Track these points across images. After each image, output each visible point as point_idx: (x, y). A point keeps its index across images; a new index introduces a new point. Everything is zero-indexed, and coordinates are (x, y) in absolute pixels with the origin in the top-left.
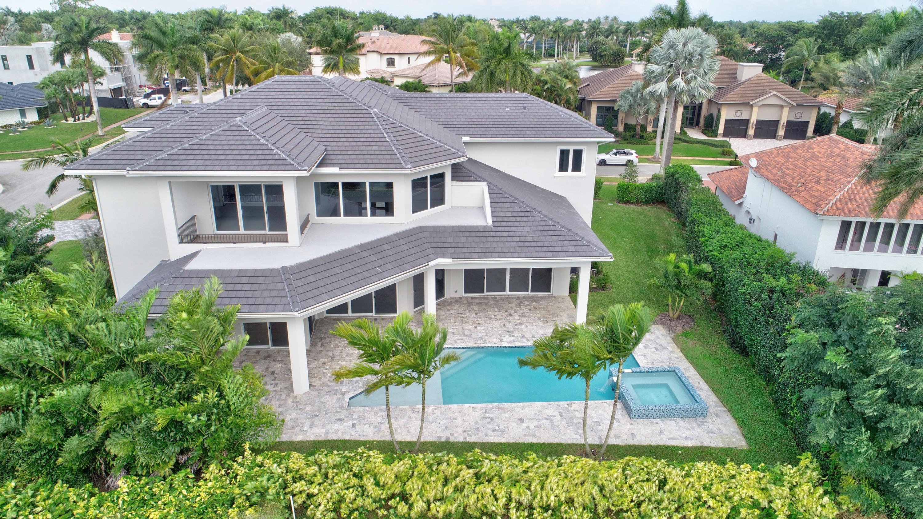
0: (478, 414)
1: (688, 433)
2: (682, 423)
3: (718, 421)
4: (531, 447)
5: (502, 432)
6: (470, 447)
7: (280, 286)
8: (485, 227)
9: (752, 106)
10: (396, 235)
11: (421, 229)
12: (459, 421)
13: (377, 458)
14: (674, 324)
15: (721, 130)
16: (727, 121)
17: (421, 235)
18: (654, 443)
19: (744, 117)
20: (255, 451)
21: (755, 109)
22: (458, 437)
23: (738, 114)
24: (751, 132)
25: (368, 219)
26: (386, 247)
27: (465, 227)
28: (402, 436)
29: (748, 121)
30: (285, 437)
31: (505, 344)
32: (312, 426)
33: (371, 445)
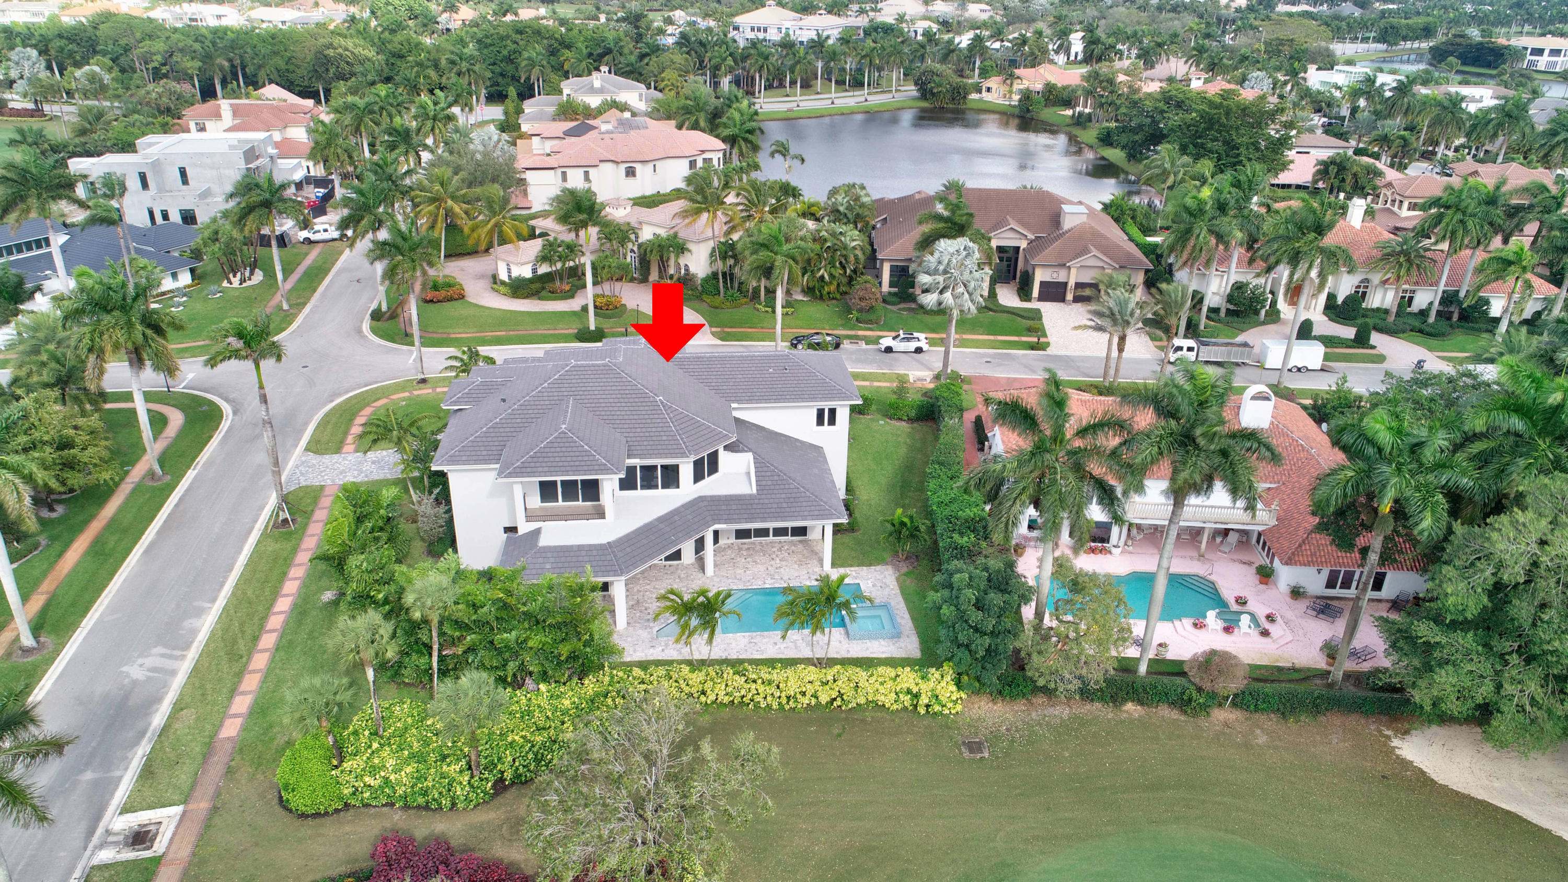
0: (746, 640)
1: (884, 649)
2: (882, 642)
3: (908, 640)
4: (780, 660)
5: (763, 652)
6: (741, 662)
7: (609, 558)
8: (751, 495)
9: (1069, 268)
10: (683, 506)
11: (701, 499)
12: (734, 645)
13: (686, 669)
14: (901, 564)
15: (1035, 293)
16: (1042, 284)
17: (702, 504)
18: (860, 656)
19: (1061, 278)
20: (611, 668)
21: (1073, 271)
22: (734, 656)
23: (1055, 275)
24: (1069, 297)
25: (660, 492)
26: (676, 518)
27: (735, 496)
28: (697, 656)
29: (1066, 284)
30: (627, 659)
31: (767, 586)
32: (635, 651)
33: (680, 662)
